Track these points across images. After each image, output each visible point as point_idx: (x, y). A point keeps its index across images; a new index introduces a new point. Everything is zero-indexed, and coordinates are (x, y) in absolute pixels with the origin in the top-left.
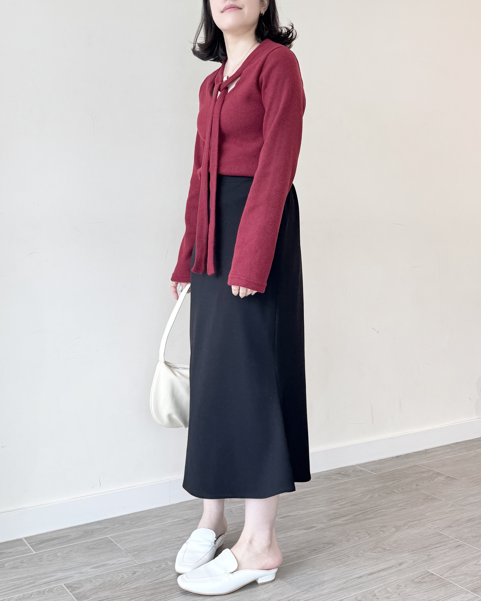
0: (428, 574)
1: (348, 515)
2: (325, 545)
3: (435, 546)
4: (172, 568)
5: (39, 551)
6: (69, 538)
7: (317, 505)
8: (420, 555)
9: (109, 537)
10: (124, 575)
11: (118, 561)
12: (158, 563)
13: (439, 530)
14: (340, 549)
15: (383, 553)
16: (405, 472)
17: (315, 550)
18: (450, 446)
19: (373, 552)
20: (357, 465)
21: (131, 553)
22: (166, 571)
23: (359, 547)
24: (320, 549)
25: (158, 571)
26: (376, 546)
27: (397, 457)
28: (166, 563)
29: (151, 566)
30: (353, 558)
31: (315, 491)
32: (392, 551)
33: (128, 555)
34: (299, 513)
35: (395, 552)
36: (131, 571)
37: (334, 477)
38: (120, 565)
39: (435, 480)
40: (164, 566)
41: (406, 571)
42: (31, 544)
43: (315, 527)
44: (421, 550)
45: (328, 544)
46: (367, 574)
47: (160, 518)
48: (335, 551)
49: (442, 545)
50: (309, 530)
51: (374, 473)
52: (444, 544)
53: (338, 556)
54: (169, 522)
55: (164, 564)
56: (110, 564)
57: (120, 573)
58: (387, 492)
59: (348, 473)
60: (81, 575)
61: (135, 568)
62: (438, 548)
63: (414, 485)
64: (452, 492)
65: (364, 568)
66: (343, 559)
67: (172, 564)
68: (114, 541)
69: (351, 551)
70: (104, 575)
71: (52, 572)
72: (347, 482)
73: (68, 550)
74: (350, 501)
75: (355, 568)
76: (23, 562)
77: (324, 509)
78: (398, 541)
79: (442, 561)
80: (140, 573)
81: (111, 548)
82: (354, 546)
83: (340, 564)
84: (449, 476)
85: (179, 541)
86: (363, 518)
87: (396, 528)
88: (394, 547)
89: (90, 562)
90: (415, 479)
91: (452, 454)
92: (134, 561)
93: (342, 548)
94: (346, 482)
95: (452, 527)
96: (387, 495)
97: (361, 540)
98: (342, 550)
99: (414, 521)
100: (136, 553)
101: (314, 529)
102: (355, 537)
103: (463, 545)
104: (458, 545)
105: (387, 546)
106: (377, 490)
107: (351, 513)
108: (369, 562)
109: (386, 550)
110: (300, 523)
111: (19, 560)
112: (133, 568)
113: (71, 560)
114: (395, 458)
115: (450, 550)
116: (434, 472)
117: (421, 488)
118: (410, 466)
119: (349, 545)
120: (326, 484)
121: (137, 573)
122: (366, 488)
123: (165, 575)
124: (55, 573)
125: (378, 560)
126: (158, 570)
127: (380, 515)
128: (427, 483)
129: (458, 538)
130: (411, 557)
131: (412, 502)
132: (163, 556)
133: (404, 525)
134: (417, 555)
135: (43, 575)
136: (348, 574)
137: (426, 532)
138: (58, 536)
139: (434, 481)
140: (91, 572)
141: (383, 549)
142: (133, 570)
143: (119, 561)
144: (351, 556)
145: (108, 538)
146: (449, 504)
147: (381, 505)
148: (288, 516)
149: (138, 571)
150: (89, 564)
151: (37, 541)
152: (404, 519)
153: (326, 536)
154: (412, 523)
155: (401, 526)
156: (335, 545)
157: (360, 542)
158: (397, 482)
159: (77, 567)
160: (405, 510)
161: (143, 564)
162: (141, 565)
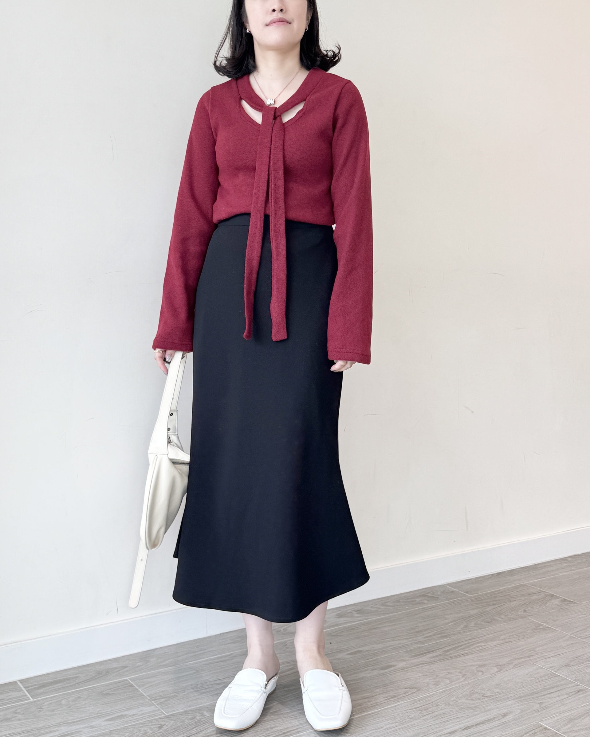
0: (540, 729)
1: (436, 650)
2: (406, 690)
3: (549, 690)
4: (209, 720)
5: (39, 698)
6: (77, 680)
7: (397, 637)
8: (530, 703)
9: (129, 680)
10: (147, 729)
11: (139, 712)
12: (191, 713)
13: (555, 670)
14: (426, 695)
15: (482, 700)
16: (510, 593)
17: (395, 697)
18: (567, 560)
19: (469, 699)
20: (447, 585)
21: (157, 700)
22: (202, 724)
23: (451, 693)
24: (400, 695)
25: (191, 725)
26: (472, 691)
27: (499, 574)
28: (201, 713)
29: (183, 718)
30: (443, 707)
31: (393, 619)
32: (494, 697)
33: (153, 703)
34: (373, 647)
35: (498, 699)
36: (156, 724)
37: (418, 600)
38: (142, 716)
39: (548, 604)
40: (198, 718)
41: (512, 724)
42: (27, 689)
43: (394, 666)
44: (530, 697)
45: (411, 689)
46: (461, 729)
47: (193, 654)
48: (420, 698)
49: (558, 690)
50: (386, 671)
51: (470, 595)
52: (560, 688)
53: (424, 704)
54: (206, 659)
55: (199, 715)
56: (129, 716)
57: (142, 726)
58: (486, 620)
59: (436, 595)
60: (92, 729)
61: (161, 720)
62: (553, 694)
63: (520, 611)
64: (570, 619)
65: (458, 720)
66: (431, 708)
67: (209, 715)
68: (135, 684)
69: (440, 697)
70: (121, 729)
71: (54, 726)
72: (435, 607)
73: (75, 696)
74: (439, 632)
75: (446, 720)
76: (16, 712)
77: (406, 643)
78: (502, 684)
79: (557, 711)
80: (167, 727)
81: (131, 693)
82: (445, 691)
83: (426, 715)
84: (566, 599)
85: (219, 684)
86: (455, 655)
87: (499, 667)
88: (496, 692)
89: (104, 712)
90: (521, 603)
91: (568, 570)
92: (161, 712)
93: (429, 693)
94: (433, 607)
95: (570, 666)
96: (487, 624)
97: (453, 683)
98: (429, 696)
99: (522, 658)
100: (163, 700)
101: (393, 668)
102: (445, 680)
103: (584, 690)
104: (578, 689)
105: (487, 691)
106: (473, 618)
107: (440, 647)
108: (464, 713)
109: (487, 696)
110: (375, 660)
111: (13, 710)
112: (159, 720)
113: (79, 710)
114: (496, 575)
115: (568, 696)
116: (546, 594)
117: (529, 615)
118: (516, 586)
119: (437, 690)
120: (408, 609)
121: (164, 727)
122: (459, 615)
123: (201, 729)
124: (58, 727)
125: (476, 710)
126: (191, 722)
127: (478, 650)
128: (538, 608)
129: (578, 680)
130: (518, 706)
131: (519, 633)
132: (199, 705)
133: (509, 663)
134: (525, 702)
135: (42, 729)
136: (437, 728)
137: (537, 673)
138: (62, 678)
139: (546, 606)
140: (104, 726)
141: (482, 695)
142: (159, 723)
143: (141, 711)
144: (440, 705)
145: (127, 680)
146: (566, 636)
147: (478, 637)
148: (359, 652)
149: (166, 724)
150: (102, 715)
151: (36, 685)
152: (508, 655)
153: (408, 678)
154: (519, 661)
155: (505, 665)
156: (419, 690)
157: (452, 685)
158: (499, 606)
159: (87, 719)
160: (510, 643)
161: (171, 715)
162: (169, 717)
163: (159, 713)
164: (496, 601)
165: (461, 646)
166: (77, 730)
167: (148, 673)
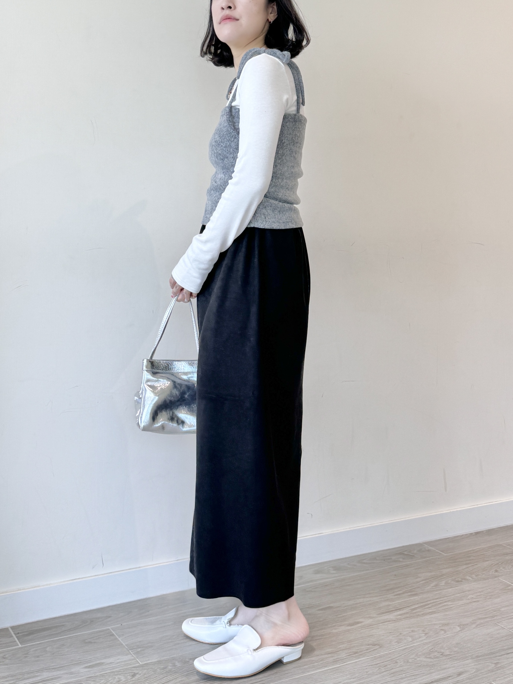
1: (404, 608)
2: (369, 646)
3: (506, 651)
4: (179, 670)
5: (26, 644)
6: (63, 628)
7: (368, 594)
8: (486, 663)
9: (111, 629)
10: (121, 677)
11: (116, 660)
12: (164, 663)
14: (387, 652)
15: (440, 659)
17: (357, 653)
19: (428, 657)
20: (425, 543)
21: (134, 650)
23: (411, 651)
24: (362, 651)
25: (163, 674)
26: (432, 649)
27: (477, 533)
28: (173, 664)
29: (155, 667)
30: (401, 664)
31: (368, 576)
32: (452, 656)
33: (130, 652)
34: (343, 604)
35: (456, 658)
36: (130, 673)
37: (394, 558)
38: (119, 664)
40: (170, 667)
42: (17, 635)
43: (361, 622)
44: (487, 657)
45: (373, 645)
48: (381, 655)
50: (352, 627)
51: (445, 554)
53: (383, 661)
55: (171, 665)
56: (107, 663)
57: (117, 674)
58: (457, 579)
59: (412, 553)
60: (71, 676)
61: (135, 669)
62: (510, 654)
63: (492, 571)
66: (390, 665)
67: (180, 666)
68: (116, 634)
69: (400, 655)
70: (98, 676)
71: (37, 671)
72: (410, 565)
73: (59, 644)
74: (409, 590)
76: (4, 657)
77: (375, 600)
78: (461, 644)
80: (140, 676)
81: (109, 642)
82: (406, 649)
83: (385, 671)
86: (421, 613)
87: (462, 626)
88: (455, 651)
89: (84, 660)
90: (495, 563)
93: (390, 650)
94: (407, 566)
96: (457, 583)
97: (415, 641)
98: (390, 653)
99: (486, 618)
100: (140, 649)
101: (359, 625)
102: (408, 637)
105: (447, 650)
106: (445, 577)
107: (408, 606)
108: (421, 670)
109: (445, 655)
110: (343, 616)
111: (2, 655)
112: (133, 669)
113: (61, 657)
114: (474, 534)
117: (500, 575)
118: (492, 546)
119: (399, 648)
120: (382, 567)
121: (137, 675)
122: (431, 574)
125: (432, 668)
127: (444, 609)
128: (510, 568)
130: (474, 665)
132: (171, 655)
133: (471, 623)
134: (482, 662)
135: (26, 674)
137: (498, 634)
138: (50, 626)
141: (441, 653)
142: (133, 672)
143: (118, 659)
144: (399, 662)
145: (109, 629)
147: (448, 595)
148: (330, 608)
149: (139, 673)
150: (82, 662)
151: (26, 632)
152: (473, 614)
153: (372, 635)
154: (482, 621)
155: (468, 624)
156: (381, 646)
157: (414, 643)
158: (472, 566)
159: (68, 665)
160: (476, 603)
161: (146, 664)
162: (143, 666)
163: (134, 662)
164: (470, 560)
165: (428, 604)
166: (57, 676)
167: (130, 623)
